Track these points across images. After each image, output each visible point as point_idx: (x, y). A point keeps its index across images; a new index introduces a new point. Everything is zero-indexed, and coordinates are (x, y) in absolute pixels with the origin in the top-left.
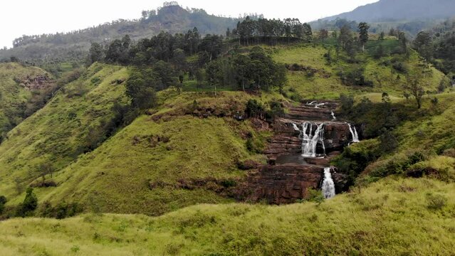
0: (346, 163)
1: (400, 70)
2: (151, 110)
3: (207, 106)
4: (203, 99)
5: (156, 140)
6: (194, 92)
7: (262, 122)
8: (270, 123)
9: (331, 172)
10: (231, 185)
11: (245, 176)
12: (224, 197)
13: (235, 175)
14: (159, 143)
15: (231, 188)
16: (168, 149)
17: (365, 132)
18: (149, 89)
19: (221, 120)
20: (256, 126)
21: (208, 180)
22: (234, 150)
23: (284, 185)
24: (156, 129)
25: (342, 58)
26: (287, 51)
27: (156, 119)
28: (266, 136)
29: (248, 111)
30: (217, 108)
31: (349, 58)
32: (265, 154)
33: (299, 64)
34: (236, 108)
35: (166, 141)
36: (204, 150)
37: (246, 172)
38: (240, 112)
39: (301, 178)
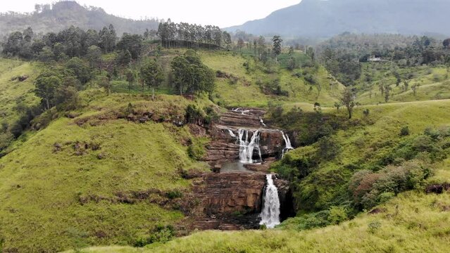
0: (287, 170)
1: (310, 81)
2: (73, 113)
3: (145, 110)
4: (138, 102)
5: (83, 147)
6: (126, 94)
7: (199, 128)
8: (207, 129)
9: (273, 178)
10: (176, 197)
11: (190, 185)
12: (168, 209)
13: (180, 185)
14: (87, 150)
15: (176, 199)
16: (99, 158)
17: (297, 138)
18: (70, 89)
19: (160, 125)
20: (194, 132)
21: (150, 192)
22: (178, 158)
23: (230, 193)
24: (83, 135)
25: (259, 68)
26: (209, 58)
27: (81, 123)
28: (204, 142)
29: (187, 116)
30: (156, 113)
31: (265, 68)
32: (205, 160)
33: (222, 71)
34: (176, 113)
35: (96, 148)
36: (144, 158)
37: (190, 181)
38: (180, 117)
39: (246, 185)
